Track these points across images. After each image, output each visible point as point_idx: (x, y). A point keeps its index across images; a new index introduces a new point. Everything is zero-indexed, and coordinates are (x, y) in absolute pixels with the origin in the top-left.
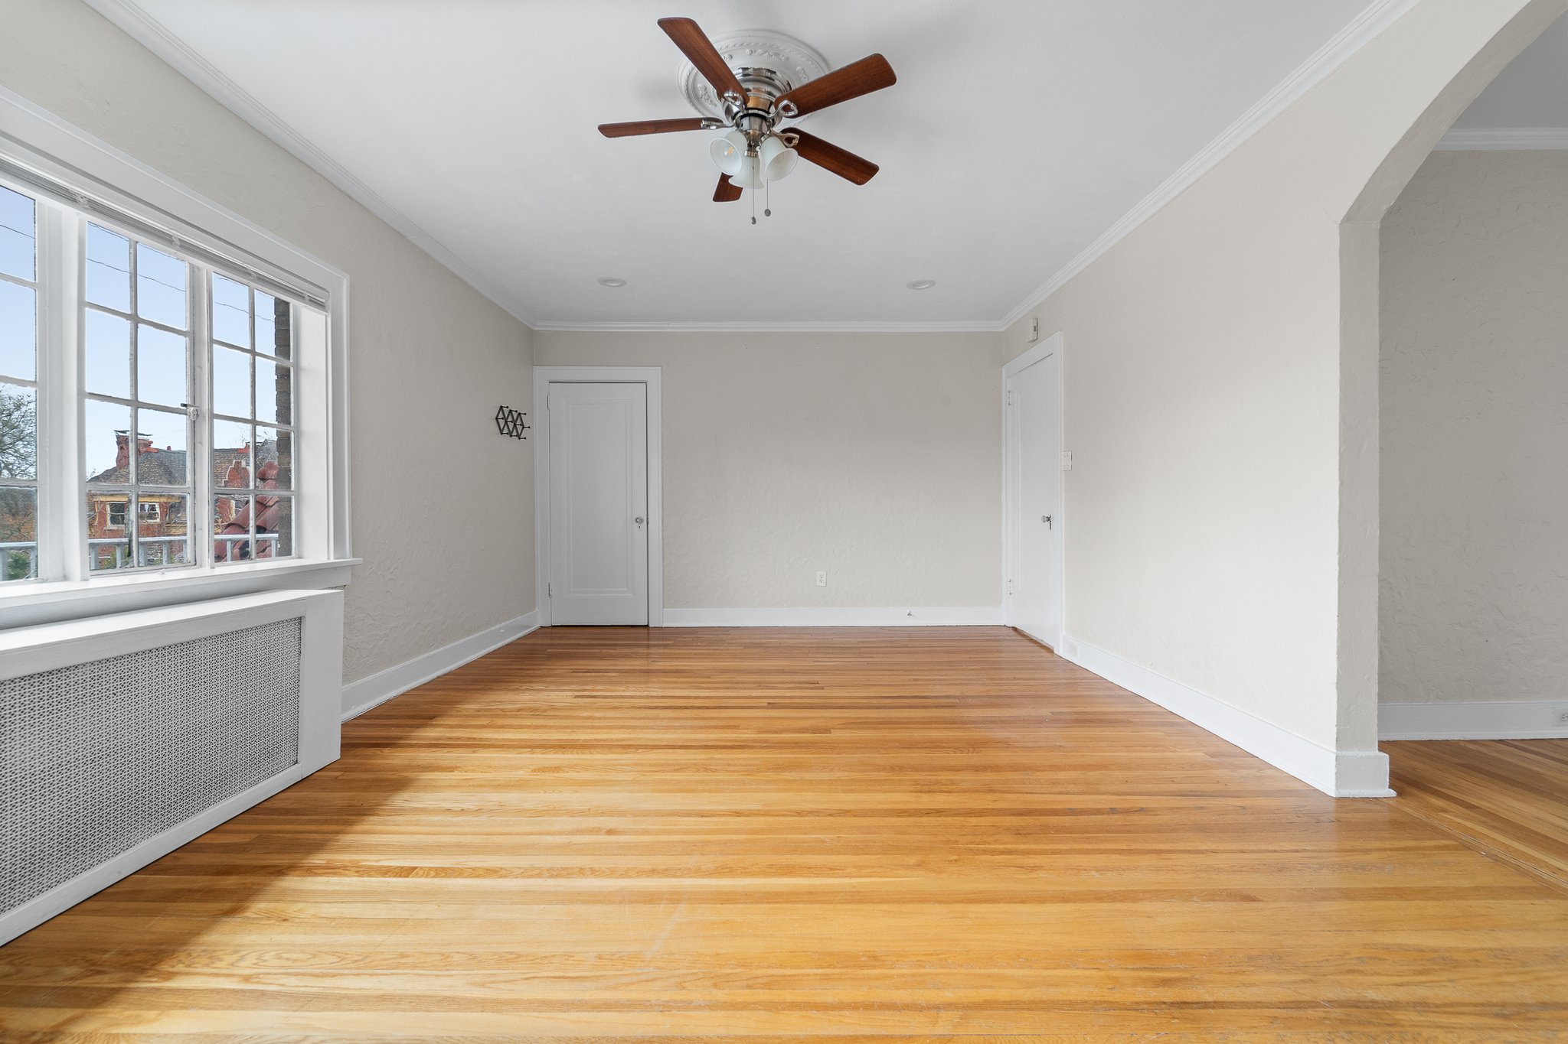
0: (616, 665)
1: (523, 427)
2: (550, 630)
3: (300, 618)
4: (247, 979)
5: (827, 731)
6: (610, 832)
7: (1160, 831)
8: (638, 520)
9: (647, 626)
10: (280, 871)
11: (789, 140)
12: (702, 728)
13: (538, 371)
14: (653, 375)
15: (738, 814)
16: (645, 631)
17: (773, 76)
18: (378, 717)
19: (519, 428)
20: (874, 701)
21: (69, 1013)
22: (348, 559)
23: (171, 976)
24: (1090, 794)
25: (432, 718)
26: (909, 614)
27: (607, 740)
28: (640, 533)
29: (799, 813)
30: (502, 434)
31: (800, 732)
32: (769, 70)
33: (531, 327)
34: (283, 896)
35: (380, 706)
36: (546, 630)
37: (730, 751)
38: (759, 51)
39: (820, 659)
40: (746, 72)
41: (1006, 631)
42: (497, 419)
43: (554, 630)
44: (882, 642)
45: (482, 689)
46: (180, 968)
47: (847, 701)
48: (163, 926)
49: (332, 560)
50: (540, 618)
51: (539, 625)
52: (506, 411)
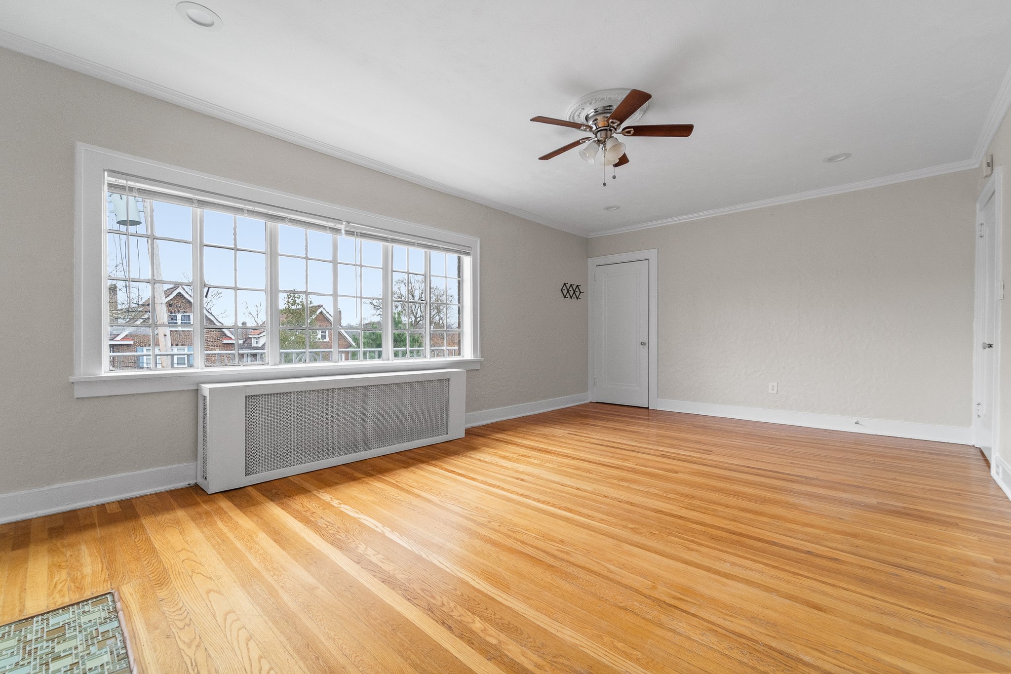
0: (606, 424)
1: (580, 293)
2: (595, 404)
3: (449, 379)
4: (397, 482)
5: (677, 472)
6: (522, 480)
7: (829, 571)
8: (643, 344)
9: (648, 408)
10: (423, 462)
11: (629, 132)
12: (610, 457)
13: (589, 260)
14: (652, 254)
15: (578, 489)
16: (647, 411)
17: (611, 108)
18: (490, 427)
19: (577, 294)
20: (734, 467)
21: (364, 476)
22: (479, 358)
23: (384, 476)
24: (814, 543)
25: (504, 430)
26: (856, 423)
27: (562, 452)
28: (644, 351)
29: (606, 497)
30: (565, 298)
31: (659, 470)
32: (607, 106)
33: (587, 237)
34: (422, 469)
35: (492, 423)
36: (593, 404)
37: (610, 468)
38: (593, 102)
39: (737, 441)
40: (596, 110)
41: (973, 451)
42: (562, 290)
43: (598, 405)
44: (806, 438)
45: (535, 424)
46: (387, 475)
47: (713, 462)
48: (391, 466)
49: (472, 358)
50: (590, 397)
51: (589, 401)
52: (568, 286)
